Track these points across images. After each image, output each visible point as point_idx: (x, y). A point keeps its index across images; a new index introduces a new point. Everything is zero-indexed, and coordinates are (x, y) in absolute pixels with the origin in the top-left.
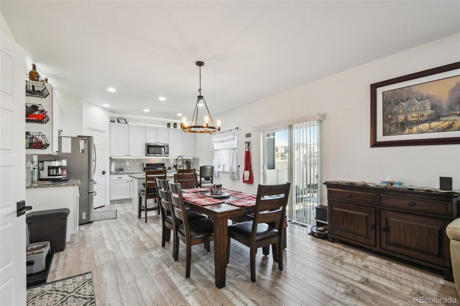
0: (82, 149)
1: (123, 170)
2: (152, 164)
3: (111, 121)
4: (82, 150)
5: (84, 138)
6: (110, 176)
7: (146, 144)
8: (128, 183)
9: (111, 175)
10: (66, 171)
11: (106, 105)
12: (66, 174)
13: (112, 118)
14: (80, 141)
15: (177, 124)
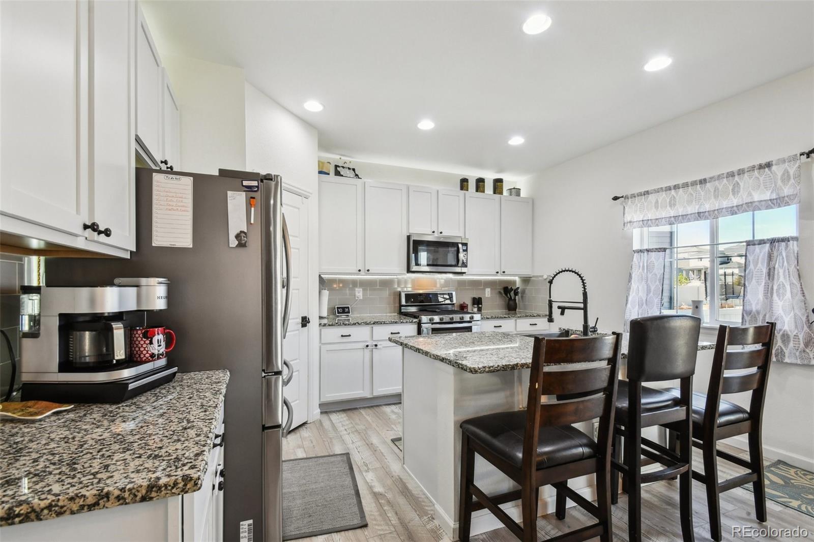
0: (238, 231)
1: (349, 312)
2: (420, 295)
3: (320, 172)
4: (238, 237)
5: (245, 183)
6: (321, 330)
7: (409, 237)
8: (367, 351)
9: (321, 327)
10: (161, 337)
11: (313, 106)
12: (162, 350)
13: (323, 163)
14: (230, 193)
15: (486, 181)
